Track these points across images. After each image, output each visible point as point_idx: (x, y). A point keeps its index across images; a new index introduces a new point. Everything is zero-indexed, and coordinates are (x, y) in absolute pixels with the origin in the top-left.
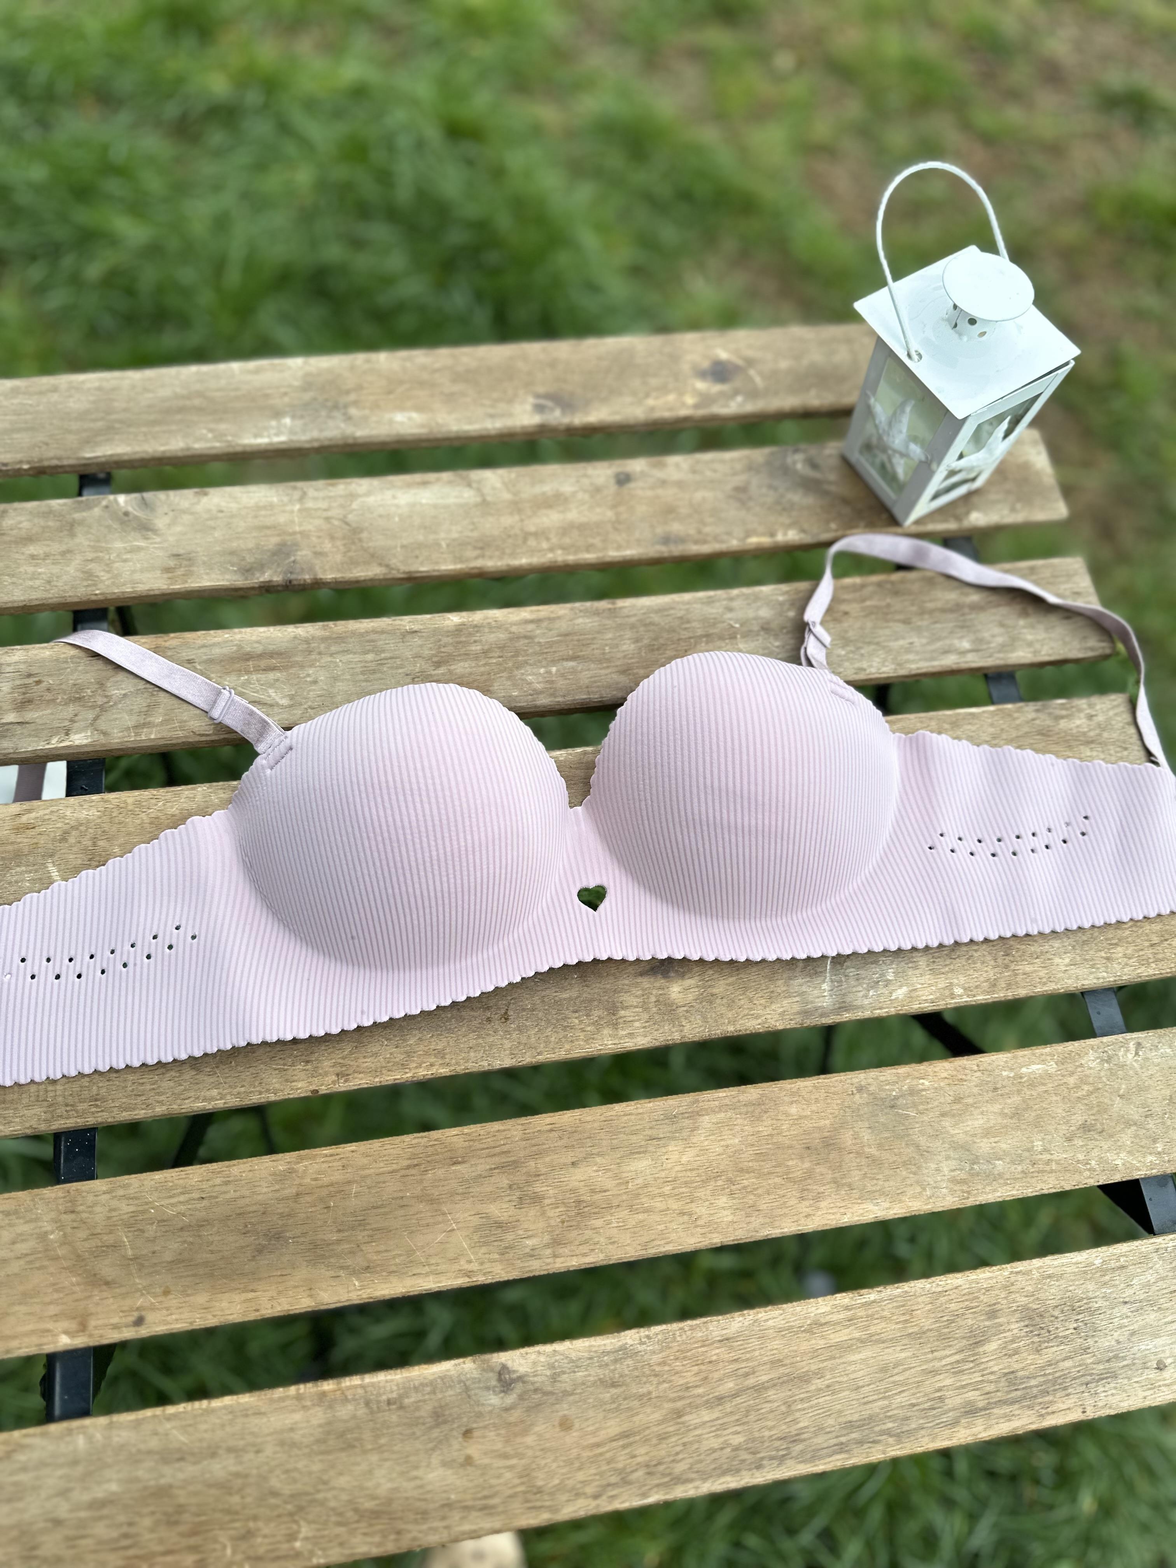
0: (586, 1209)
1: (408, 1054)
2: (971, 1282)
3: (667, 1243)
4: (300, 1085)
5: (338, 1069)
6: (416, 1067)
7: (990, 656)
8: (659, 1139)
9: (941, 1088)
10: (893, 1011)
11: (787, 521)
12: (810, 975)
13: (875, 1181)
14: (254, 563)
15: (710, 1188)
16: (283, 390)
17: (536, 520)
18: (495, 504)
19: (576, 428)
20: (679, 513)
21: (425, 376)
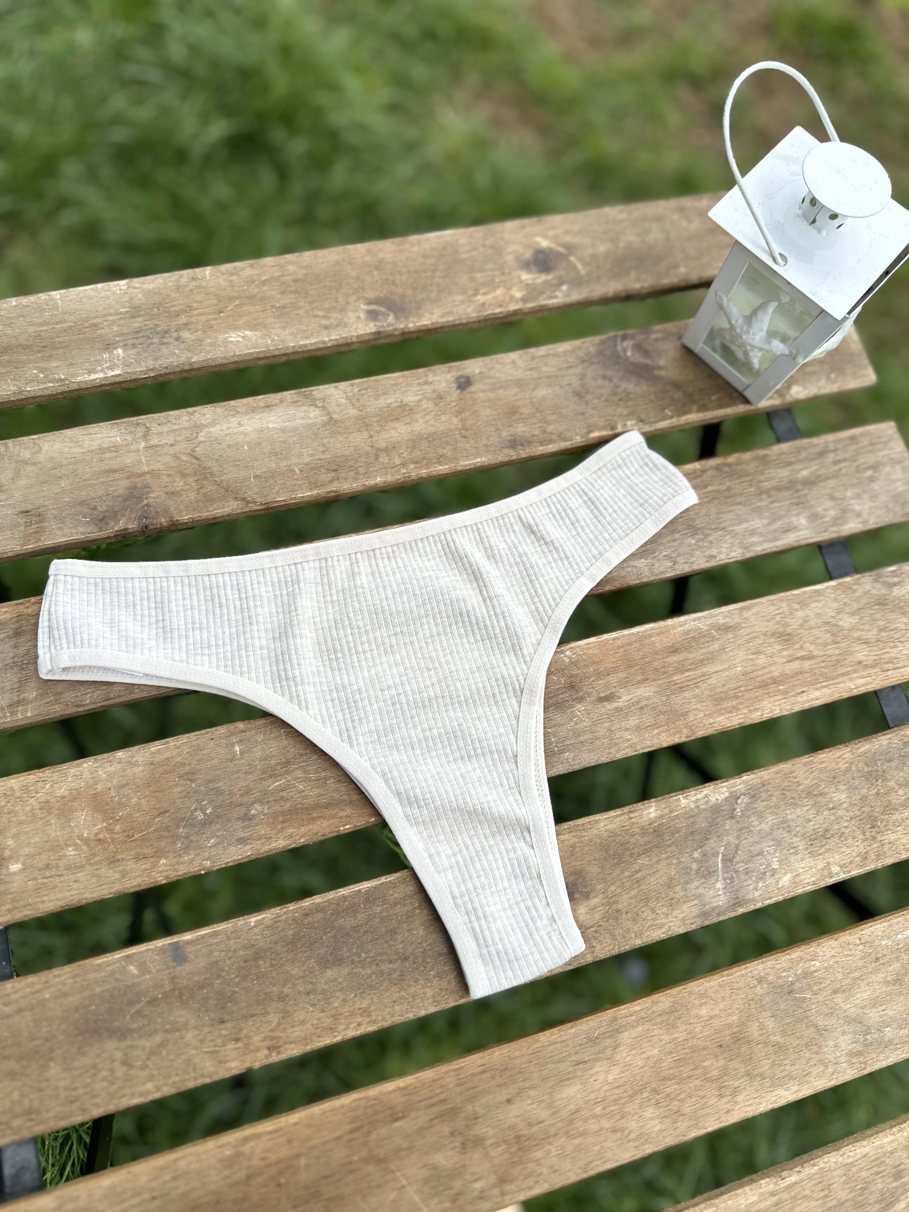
0: (526, 1143)
1: (335, 1017)
2: (876, 1149)
3: (605, 1162)
4: (233, 1064)
5: (268, 1043)
6: (345, 1030)
7: (825, 531)
8: (585, 1062)
9: (831, 967)
10: (781, 898)
11: (625, 412)
12: (704, 877)
13: (783, 1067)
14: (106, 511)
15: (638, 1101)
16: (111, 318)
17: (384, 435)
18: (341, 421)
19: (411, 332)
20: (522, 413)
21: (254, 290)
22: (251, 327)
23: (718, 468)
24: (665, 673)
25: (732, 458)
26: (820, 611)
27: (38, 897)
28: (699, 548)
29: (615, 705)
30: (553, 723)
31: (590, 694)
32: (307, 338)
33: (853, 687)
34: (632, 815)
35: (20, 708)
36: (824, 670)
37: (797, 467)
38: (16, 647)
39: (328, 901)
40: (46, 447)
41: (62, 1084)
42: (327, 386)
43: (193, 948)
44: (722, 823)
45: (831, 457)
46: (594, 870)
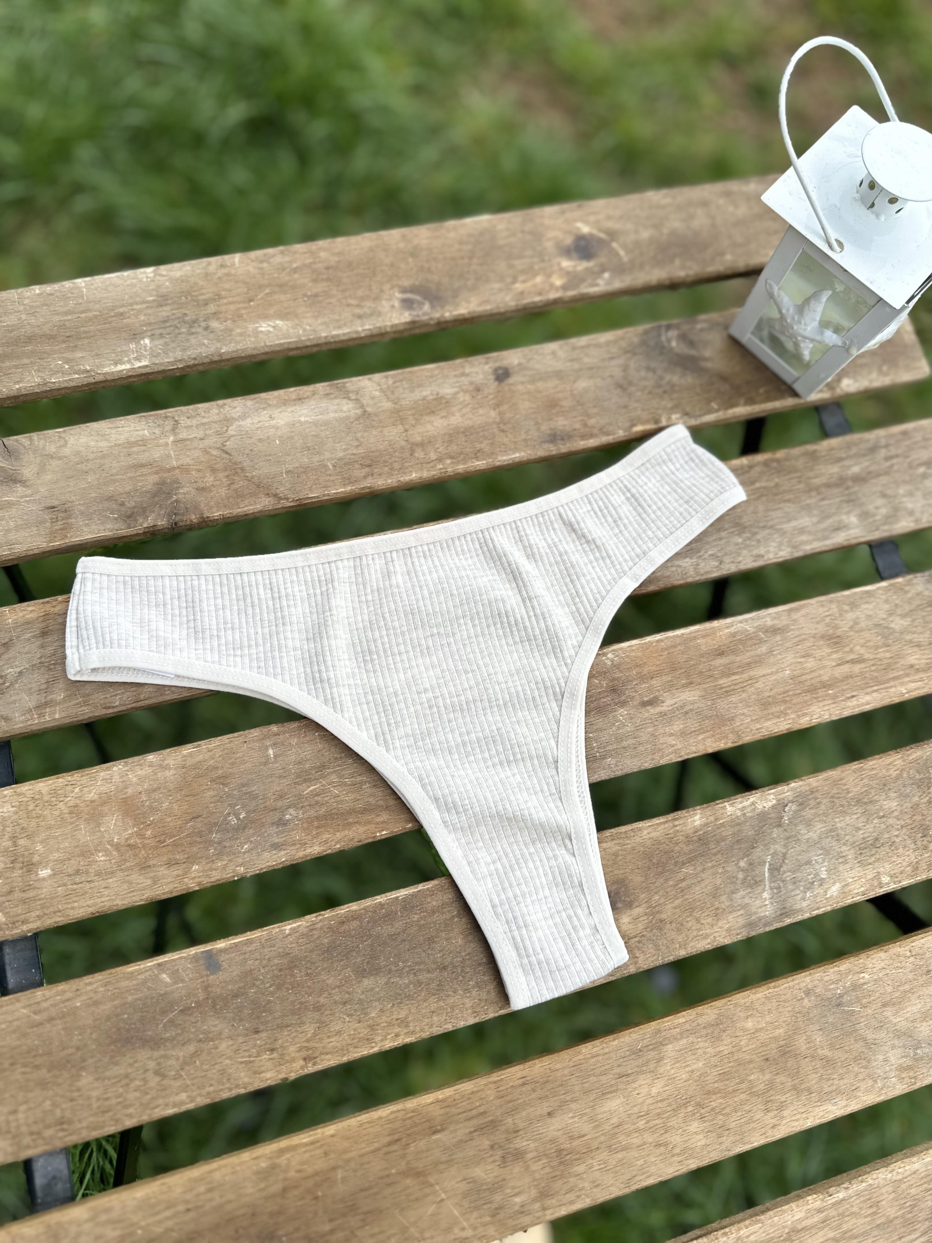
0: (568, 1157)
1: (372, 1027)
4: (268, 1075)
5: (304, 1053)
6: (382, 1040)
7: (877, 529)
8: (628, 1075)
9: (880, 979)
10: (829, 908)
11: (670, 405)
12: (751, 886)
13: (831, 1082)
14: (135, 507)
15: (682, 1115)
16: (138, 307)
17: (420, 429)
18: (376, 415)
19: (446, 322)
20: (562, 407)
21: (284, 277)
22: (283, 316)
23: (766, 464)
24: (711, 676)
25: (780, 454)
26: (870, 613)
27: (68, 903)
28: (747, 547)
29: (658, 709)
30: (595, 727)
31: (632, 698)
32: (339, 327)
33: (904, 691)
34: (676, 823)
35: (48, 710)
36: (875, 674)
37: (847, 463)
38: (42, 647)
39: (365, 909)
40: (72, 441)
41: (94, 1094)
42: (360, 378)
43: (227, 957)
44: (769, 831)
45: (883, 453)
46: (637, 879)
